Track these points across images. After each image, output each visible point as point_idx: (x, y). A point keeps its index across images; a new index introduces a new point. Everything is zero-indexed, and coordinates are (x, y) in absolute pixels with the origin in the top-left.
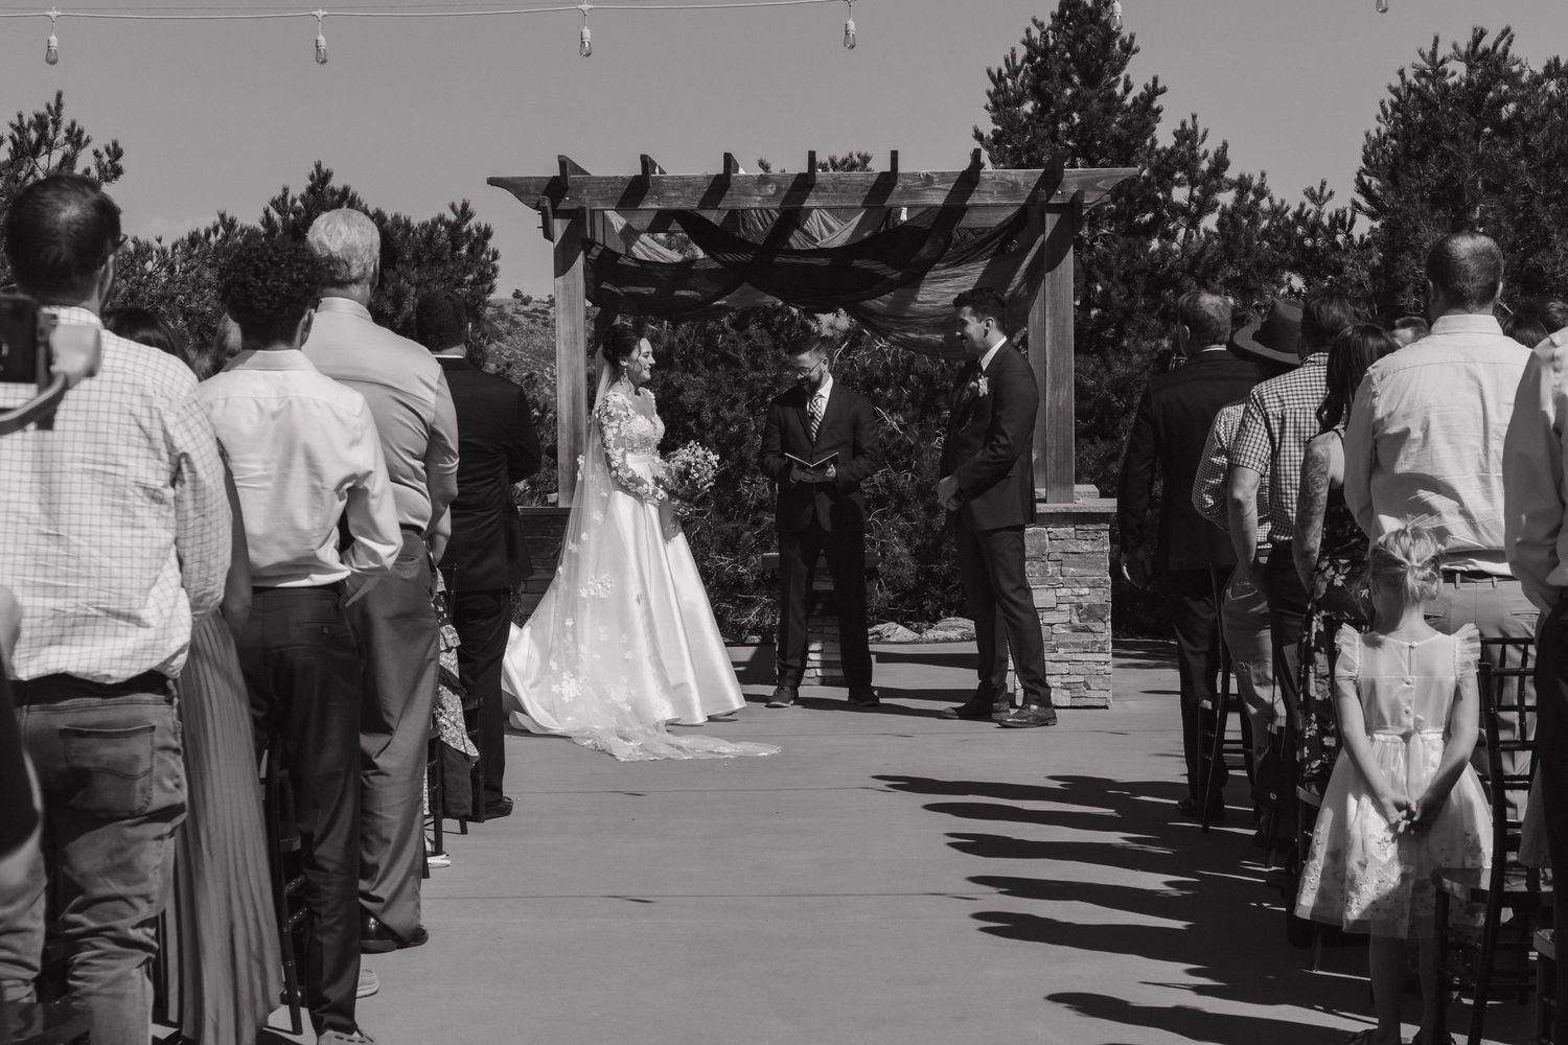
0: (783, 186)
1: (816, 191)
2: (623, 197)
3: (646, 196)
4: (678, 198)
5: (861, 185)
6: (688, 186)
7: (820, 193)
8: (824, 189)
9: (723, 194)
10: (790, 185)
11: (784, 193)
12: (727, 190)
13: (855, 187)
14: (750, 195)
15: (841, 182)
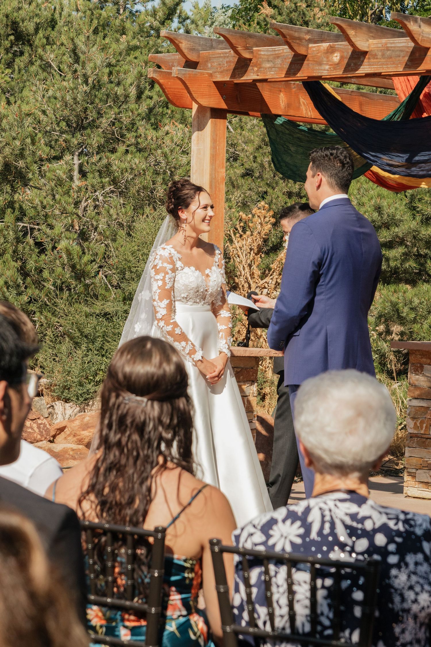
0: (345, 54)
1: (369, 59)
2: (235, 69)
3: (250, 68)
4: (271, 68)
5: (401, 51)
6: (278, 57)
7: (372, 60)
8: (375, 56)
9: (302, 64)
10: (350, 53)
11: (346, 61)
12: (304, 61)
13: (397, 53)
14: (320, 64)
15: (388, 49)
